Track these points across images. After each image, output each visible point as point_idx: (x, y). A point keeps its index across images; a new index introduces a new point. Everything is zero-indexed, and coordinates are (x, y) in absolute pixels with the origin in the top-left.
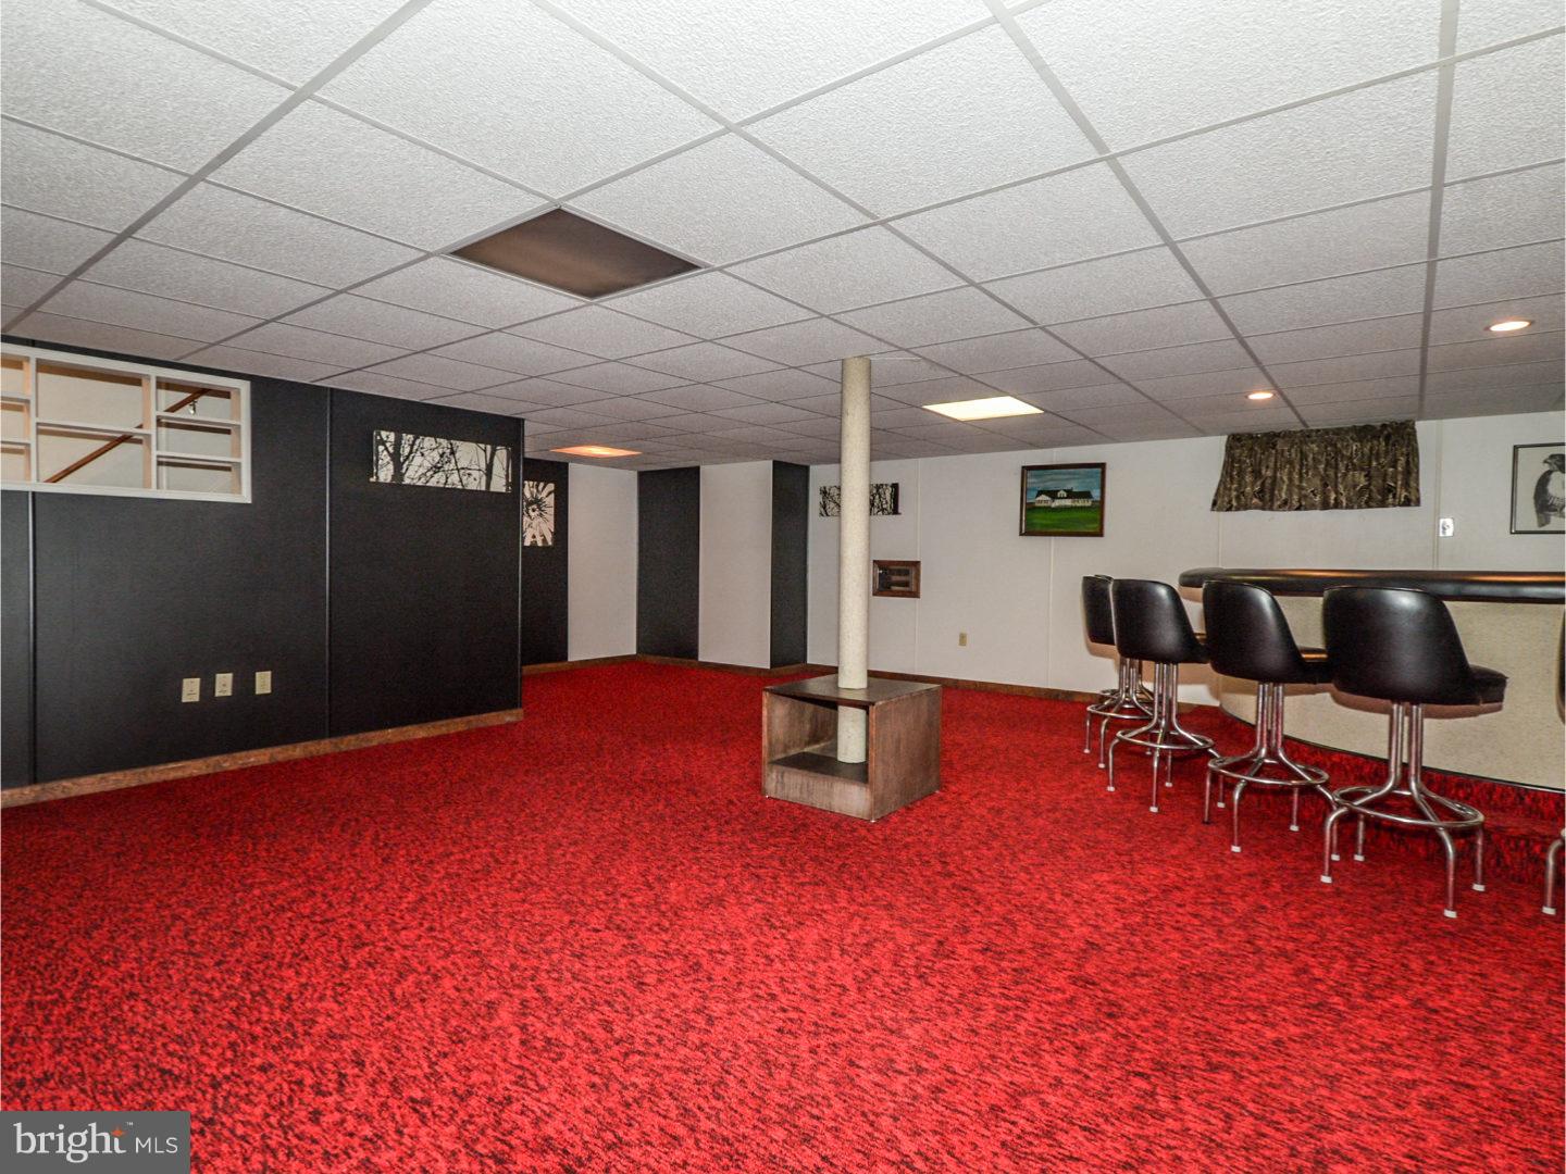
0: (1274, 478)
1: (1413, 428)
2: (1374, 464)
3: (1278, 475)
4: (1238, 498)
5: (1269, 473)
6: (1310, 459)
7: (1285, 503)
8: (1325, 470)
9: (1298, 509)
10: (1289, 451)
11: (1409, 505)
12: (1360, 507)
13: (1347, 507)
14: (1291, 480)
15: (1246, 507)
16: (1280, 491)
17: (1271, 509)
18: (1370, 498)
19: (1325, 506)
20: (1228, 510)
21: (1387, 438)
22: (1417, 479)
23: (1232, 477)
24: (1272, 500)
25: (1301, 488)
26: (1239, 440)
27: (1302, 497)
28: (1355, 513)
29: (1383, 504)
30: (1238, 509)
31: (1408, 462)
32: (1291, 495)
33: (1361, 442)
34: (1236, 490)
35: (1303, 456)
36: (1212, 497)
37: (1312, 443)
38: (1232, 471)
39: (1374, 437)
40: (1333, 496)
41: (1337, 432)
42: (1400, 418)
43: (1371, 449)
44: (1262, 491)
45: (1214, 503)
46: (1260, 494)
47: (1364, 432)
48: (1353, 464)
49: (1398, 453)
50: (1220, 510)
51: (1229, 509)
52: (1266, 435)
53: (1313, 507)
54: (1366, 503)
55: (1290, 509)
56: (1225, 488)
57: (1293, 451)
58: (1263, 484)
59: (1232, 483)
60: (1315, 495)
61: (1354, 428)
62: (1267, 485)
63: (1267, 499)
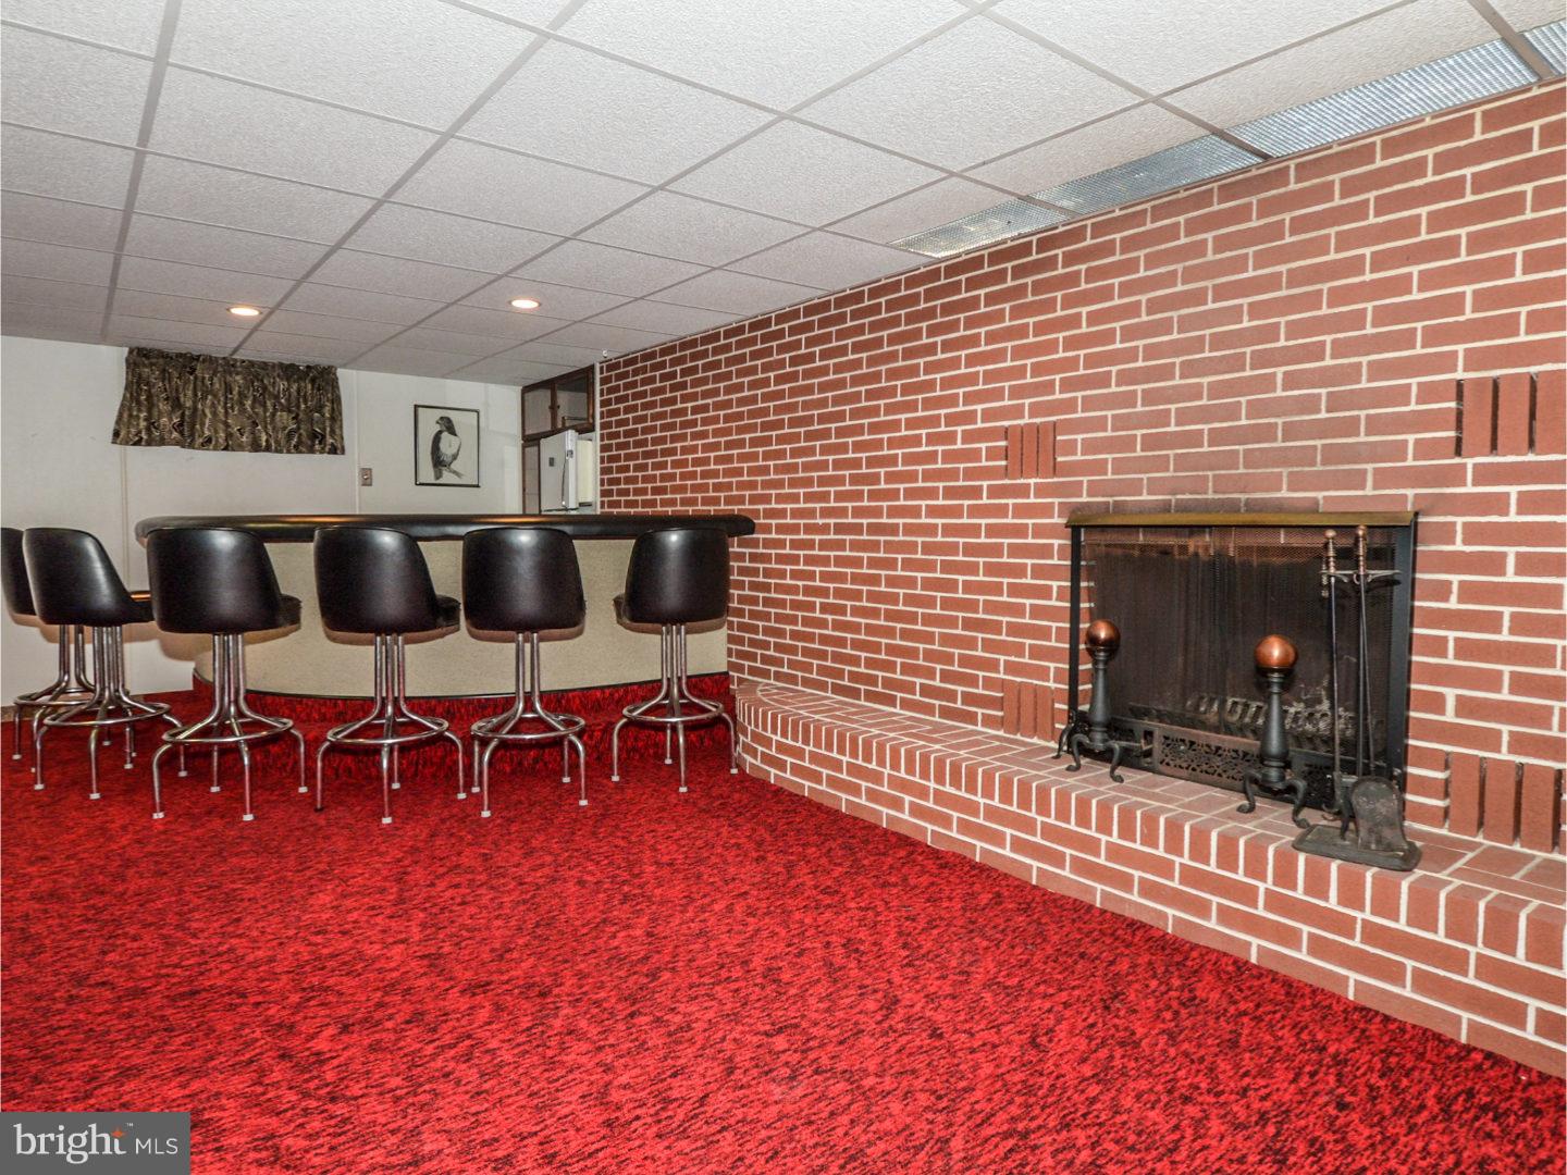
0: (195, 409)
1: (335, 374)
2: (303, 406)
3: (200, 406)
4: (148, 430)
5: (189, 404)
6: (235, 392)
7: (209, 440)
8: (253, 408)
9: (226, 449)
10: (211, 379)
11: (335, 453)
12: (289, 452)
13: (277, 451)
14: (215, 414)
15: (162, 442)
16: (203, 424)
17: (191, 446)
18: (300, 443)
19: (256, 447)
20: (135, 444)
21: (313, 381)
22: (341, 427)
23: (139, 403)
24: (192, 435)
25: (227, 425)
26: (146, 356)
27: (229, 436)
28: (285, 457)
29: (311, 450)
30: (149, 444)
31: (333, 409)
32: (216, 432)
33: (288, 380)
34: (145, 420)
35: (228, 389)
36: (111, 426)
37: (237, 374)
38: (139, 395)
39: (300, 378)
40: (264, 438)
41: (264, 365)
42: (324, 362)
43: (298, 391)
44: (181, 424)
45: (116, 434)
46: (179, 427)
47: (289, 371)
48: (281, 404)
49: (324, 399)
50: (126, 442)
51: (137, 443)
52: (180, 355)
53: (241, 448)
54: (296, 447)
55: (215, 449)
56: (130, 416)
57: (215, 380)
58: (183, 415)
59: (139, 411)
60: (242, 435)
61: (281, 365)
62: (186, 418)
63: (188, 435)
